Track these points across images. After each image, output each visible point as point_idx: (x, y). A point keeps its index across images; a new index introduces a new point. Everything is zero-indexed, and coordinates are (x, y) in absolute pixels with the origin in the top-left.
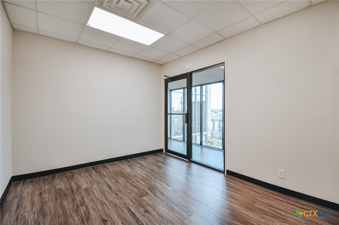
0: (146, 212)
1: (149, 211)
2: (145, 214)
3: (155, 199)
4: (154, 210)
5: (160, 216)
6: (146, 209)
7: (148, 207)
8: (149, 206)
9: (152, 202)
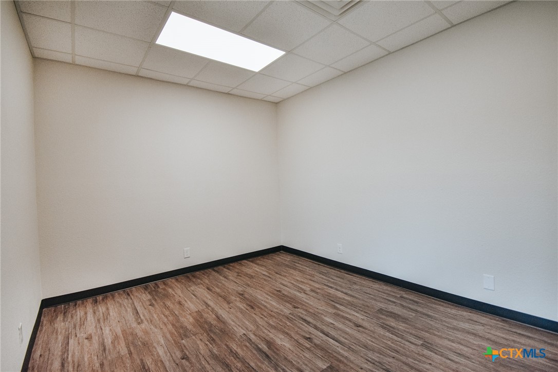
0: (309, 338)
1: (304, 340)
2: (309, 335)
3: (301, 363)
4: (298, 342)
5: (287, 334)
6: (311, 342)
7: (308, 346)
8: (308, 348)
9: (305, 354)
